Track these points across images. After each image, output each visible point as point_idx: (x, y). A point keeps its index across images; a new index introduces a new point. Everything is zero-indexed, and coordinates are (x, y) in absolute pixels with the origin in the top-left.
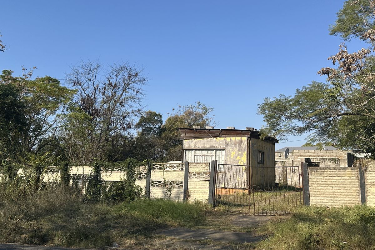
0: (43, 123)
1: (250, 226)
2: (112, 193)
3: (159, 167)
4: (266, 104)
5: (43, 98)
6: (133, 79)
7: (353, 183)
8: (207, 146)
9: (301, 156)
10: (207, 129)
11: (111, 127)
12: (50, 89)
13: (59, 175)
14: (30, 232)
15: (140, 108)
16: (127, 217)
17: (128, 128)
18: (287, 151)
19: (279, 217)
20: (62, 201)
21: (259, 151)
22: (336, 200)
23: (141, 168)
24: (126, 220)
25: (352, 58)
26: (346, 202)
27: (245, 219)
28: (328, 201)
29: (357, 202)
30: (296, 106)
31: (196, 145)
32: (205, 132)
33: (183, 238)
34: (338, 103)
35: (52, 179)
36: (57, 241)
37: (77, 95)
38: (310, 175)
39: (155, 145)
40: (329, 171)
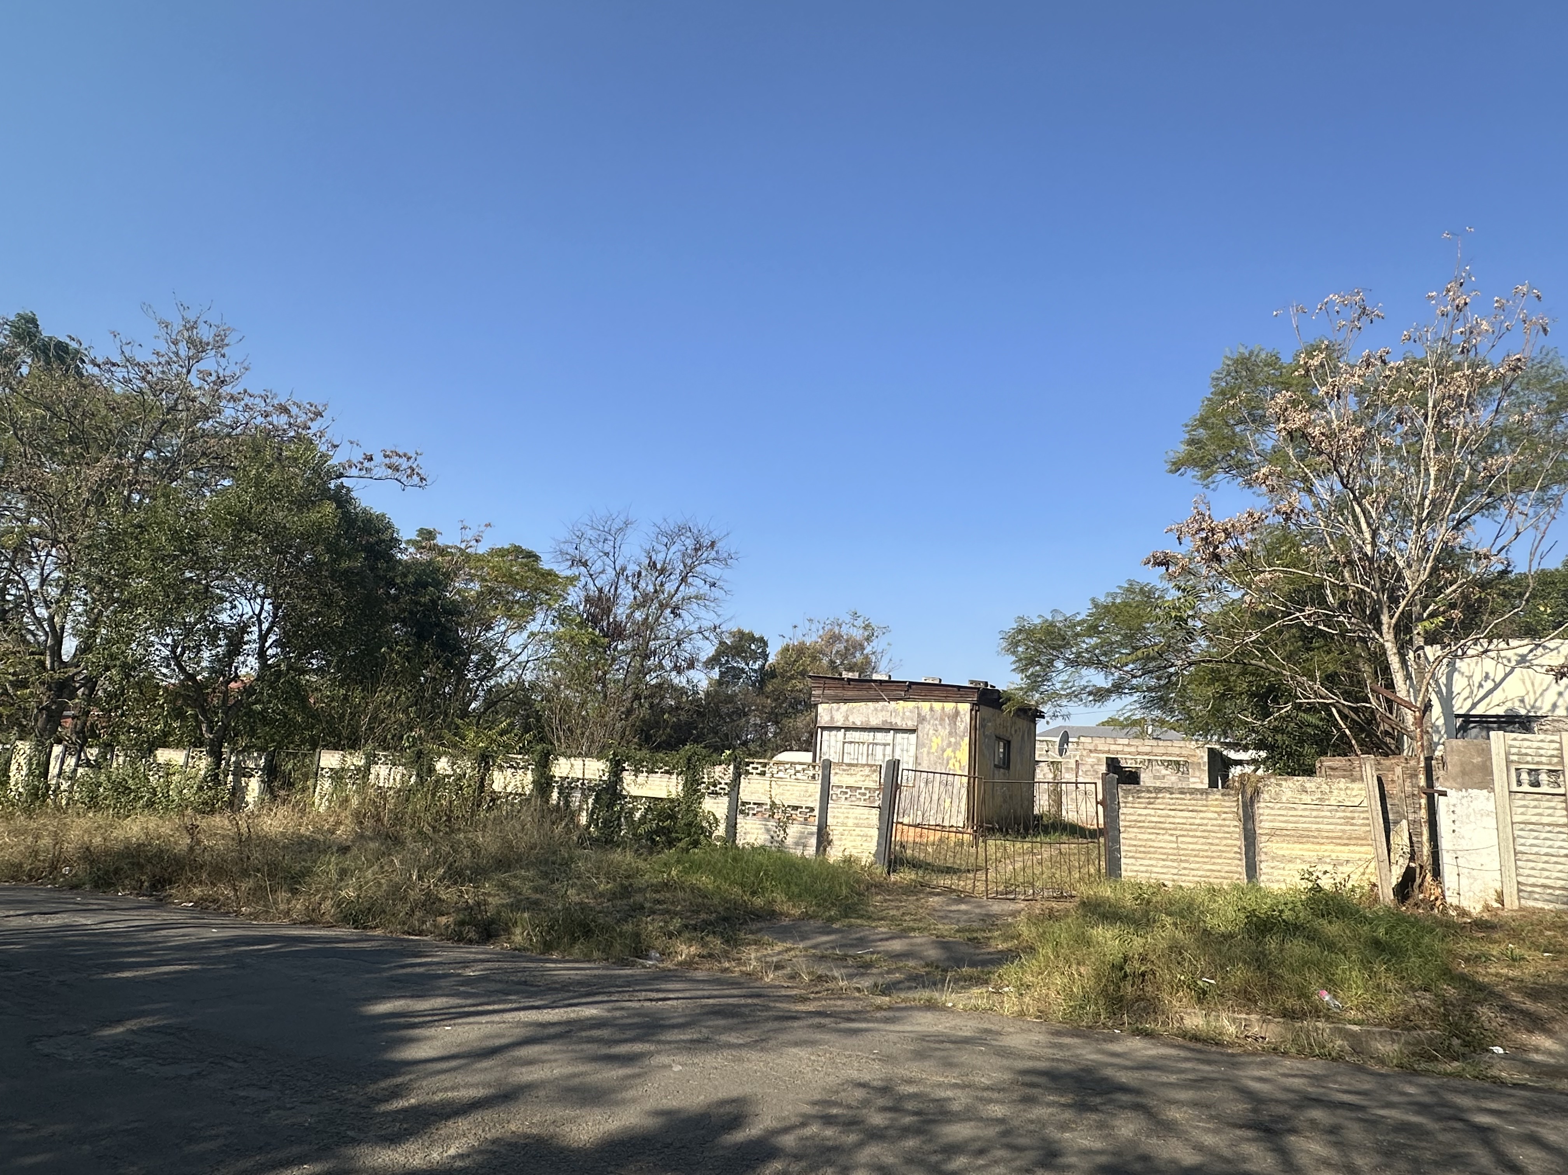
0: (499, 651)
1: (975, 925)
2: (647, 827)
3: (761, 769)
4: (1020, 631)
5: (500, 593)
6: (705, 555)
7: (1227, 829)
8: (874, 722)
9: (1096, 751)
10: (875, 681)
11: (652, 662)
12: (518, 573)
13: (530, 777)
14: (458, 911)
15: (717, 623)
16: (683, 889)
17: (688, 668)
18: (1065, 739)
19: (1047, 904)
20: (533, 841)
21: (999, 738)
22: (1185, 868)
23: (719, 769)
24: (680, 894)
25: (1225, 530)
26: (1208, 874)
27: (963, 907)
28: (1165, 870)
29: (1237, 876)
30: (1090, 636)
31: (847, 718)
32: (870, 688)
33: (814, 947)
34: (1190, 635)
35: (512, 785)
36: (518, 937)
37: (577, 589)
38: (1122, 805)
39: (750, 710)
40: (1168, 795)
